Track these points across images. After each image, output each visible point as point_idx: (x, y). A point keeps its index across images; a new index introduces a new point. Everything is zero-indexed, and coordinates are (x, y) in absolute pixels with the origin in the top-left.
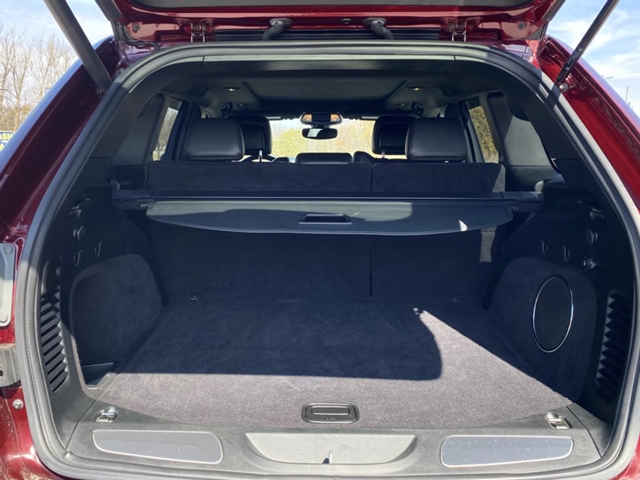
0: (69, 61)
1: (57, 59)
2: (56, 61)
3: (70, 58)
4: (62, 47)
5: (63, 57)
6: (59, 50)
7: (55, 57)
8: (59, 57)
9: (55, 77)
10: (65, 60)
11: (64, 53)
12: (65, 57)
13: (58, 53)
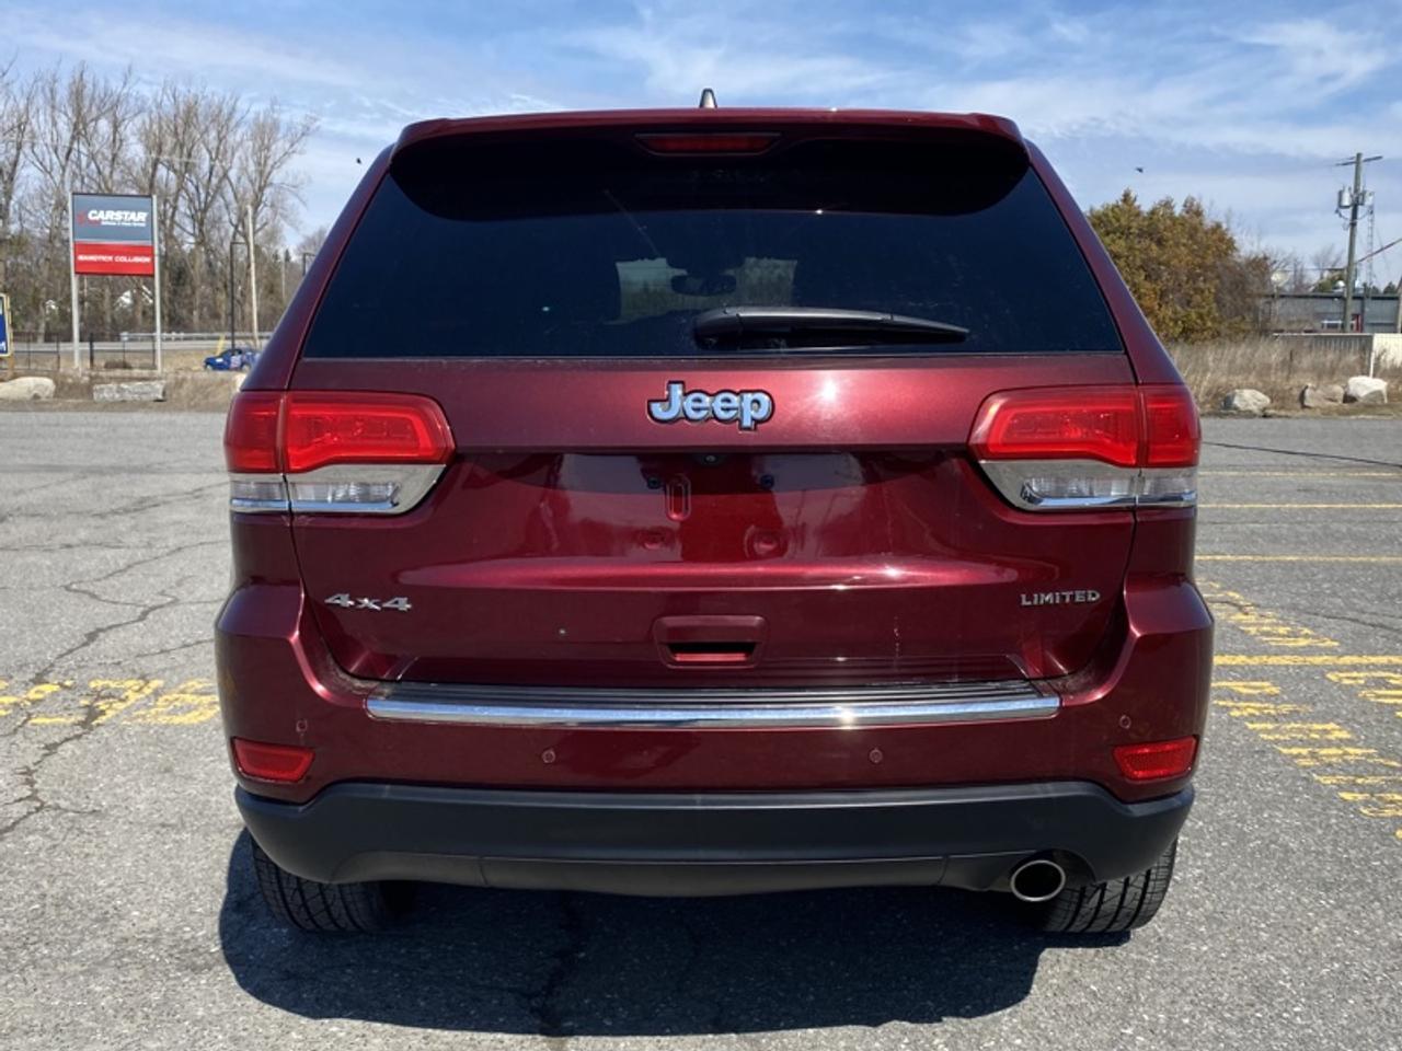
0: (121, 129)
1: (93, 124)
2: (90, 129)
3: (124, 120)
4: (102, 96)
5: (107, 118)
6: (97, 101)
7: (88, 119)
8: (96, 120)
9: (88, 166)
10: (111, 125)
11: (108, 110)
12: (112, 119)
13: (94, 109)
